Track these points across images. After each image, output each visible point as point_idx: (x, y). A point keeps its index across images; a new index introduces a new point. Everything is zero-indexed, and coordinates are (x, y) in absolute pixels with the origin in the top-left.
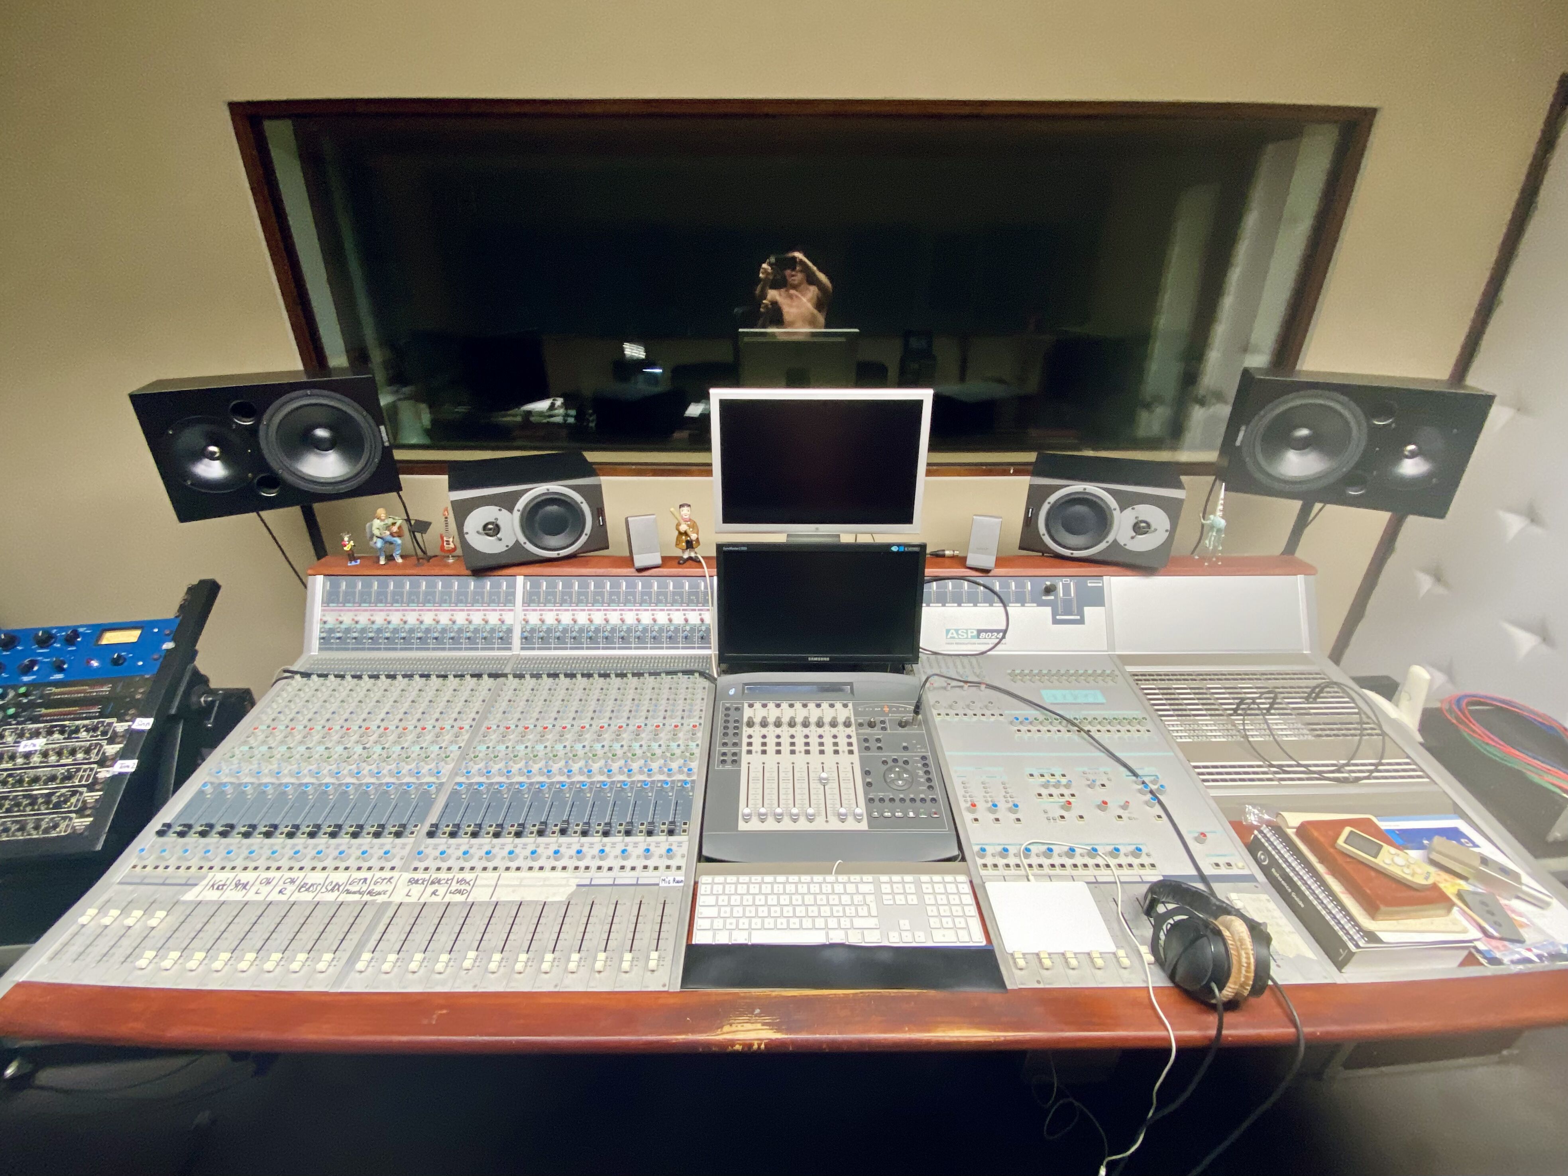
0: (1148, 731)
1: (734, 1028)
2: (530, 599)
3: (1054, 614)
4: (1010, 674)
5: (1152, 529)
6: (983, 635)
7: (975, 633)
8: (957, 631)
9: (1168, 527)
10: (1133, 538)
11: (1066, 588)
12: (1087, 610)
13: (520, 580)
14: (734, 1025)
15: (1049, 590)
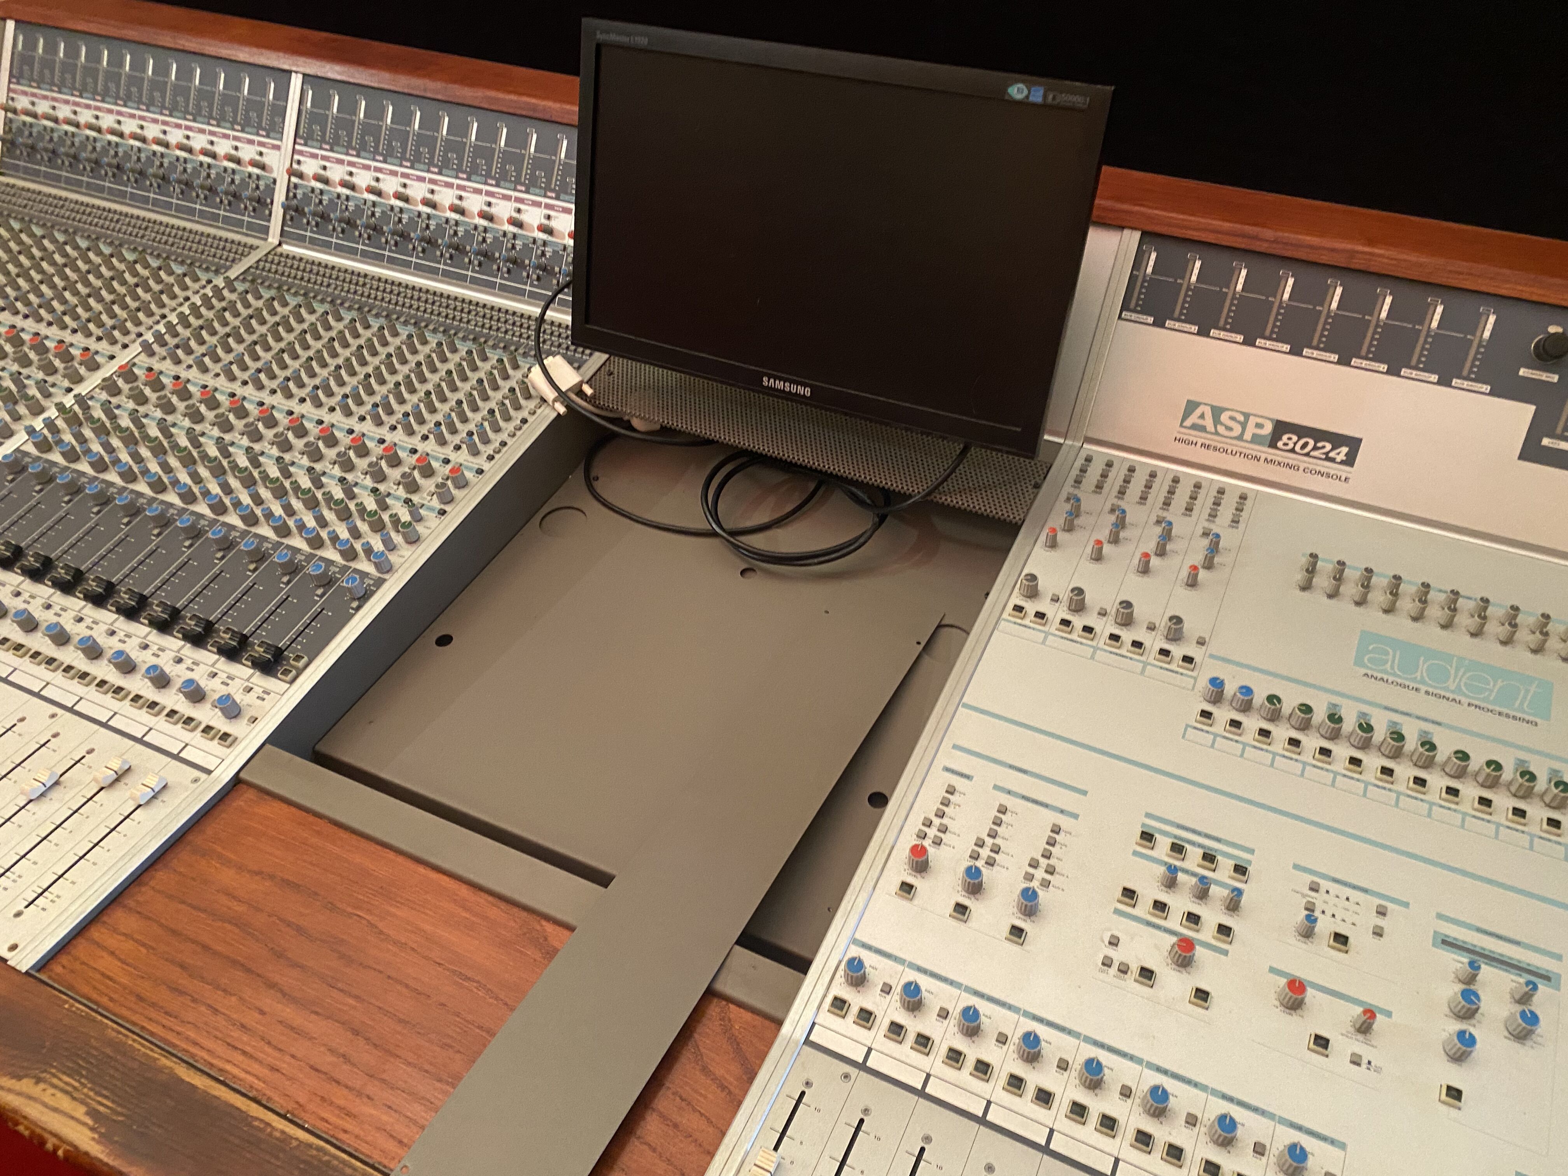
1: (37, 1090)
2: (309, 130)
3: (1536, 430)
6: (1289, 439)
7: (1268, 428)
8: (1217, 412)
13: (296, 81)
14: (42, 1086)
15: (1547, 353)
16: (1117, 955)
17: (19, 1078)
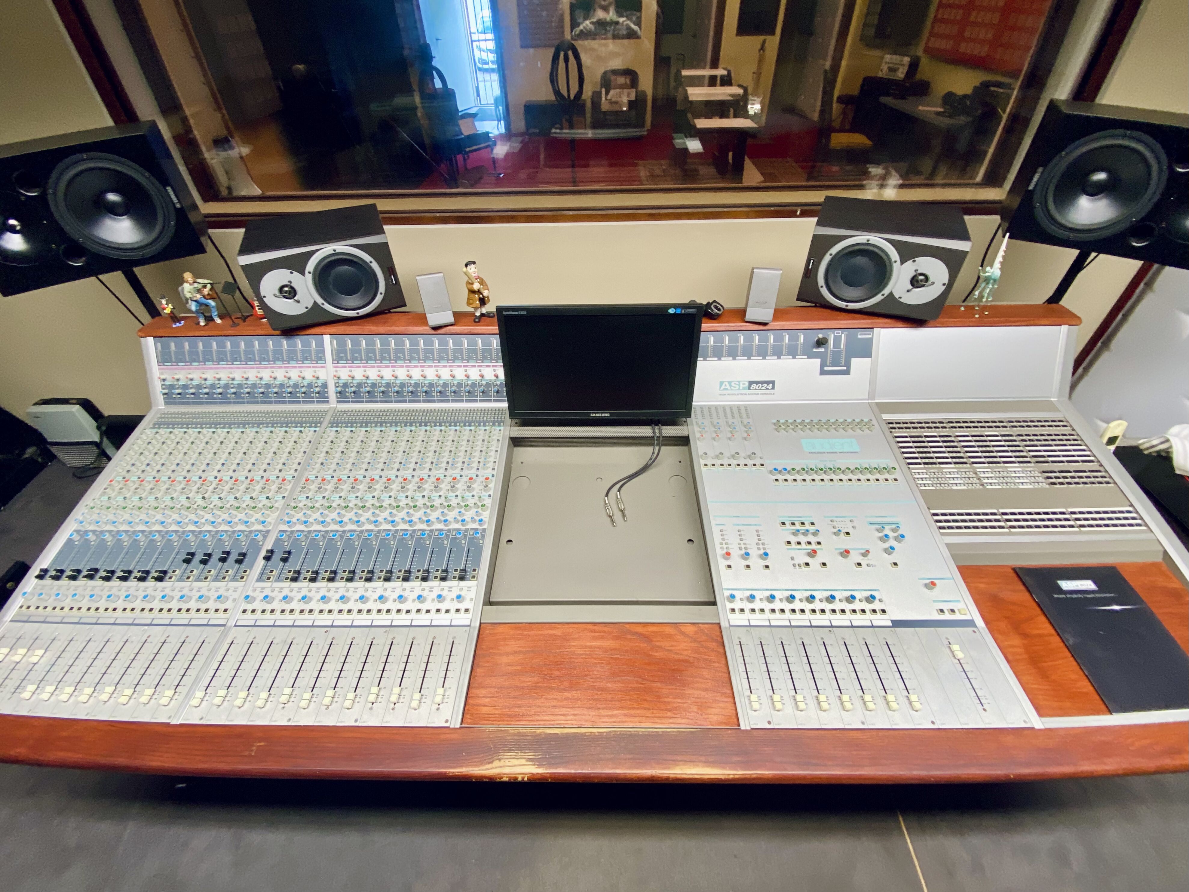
0: (896, 480)
1: (502, 763)
2: (339, 356)
3: (822, 366)
4: (774, 424)
5: (930, 282)
6: (754, 386)
7: (747, 384)
8: (730, 383)
9: (946, 281)
10: (908, 291)
11: (837, 340)
12: (854, 361)
13: (327, 338)
14: (502, 761)
15: (820, 343)
16: (796, 562)
17: (492, 762)
